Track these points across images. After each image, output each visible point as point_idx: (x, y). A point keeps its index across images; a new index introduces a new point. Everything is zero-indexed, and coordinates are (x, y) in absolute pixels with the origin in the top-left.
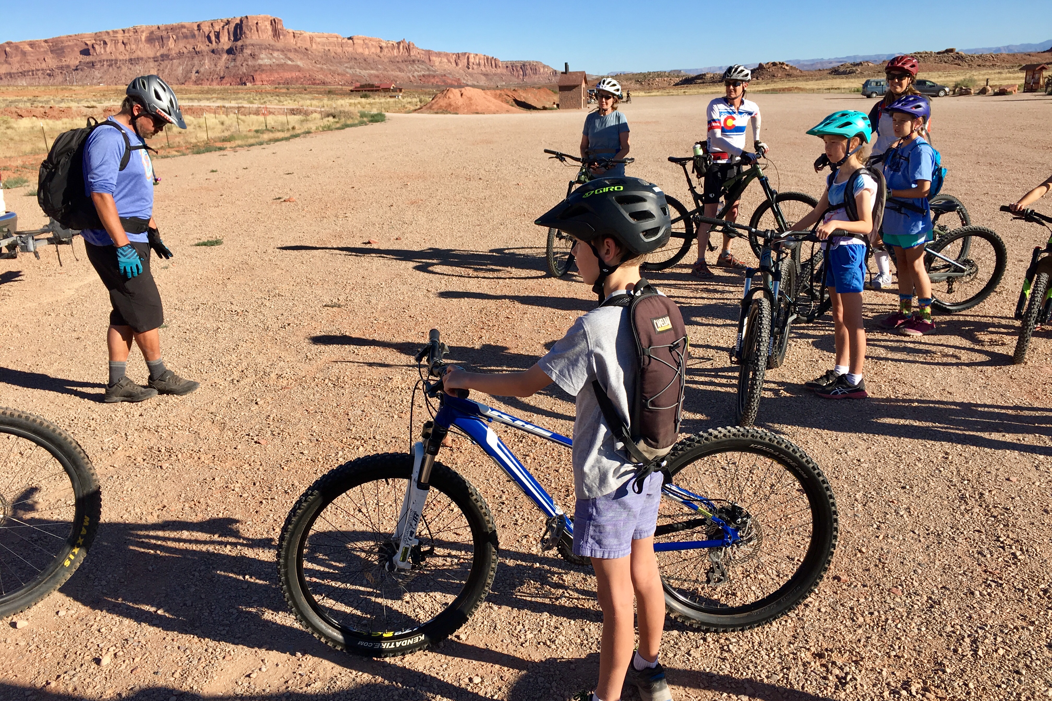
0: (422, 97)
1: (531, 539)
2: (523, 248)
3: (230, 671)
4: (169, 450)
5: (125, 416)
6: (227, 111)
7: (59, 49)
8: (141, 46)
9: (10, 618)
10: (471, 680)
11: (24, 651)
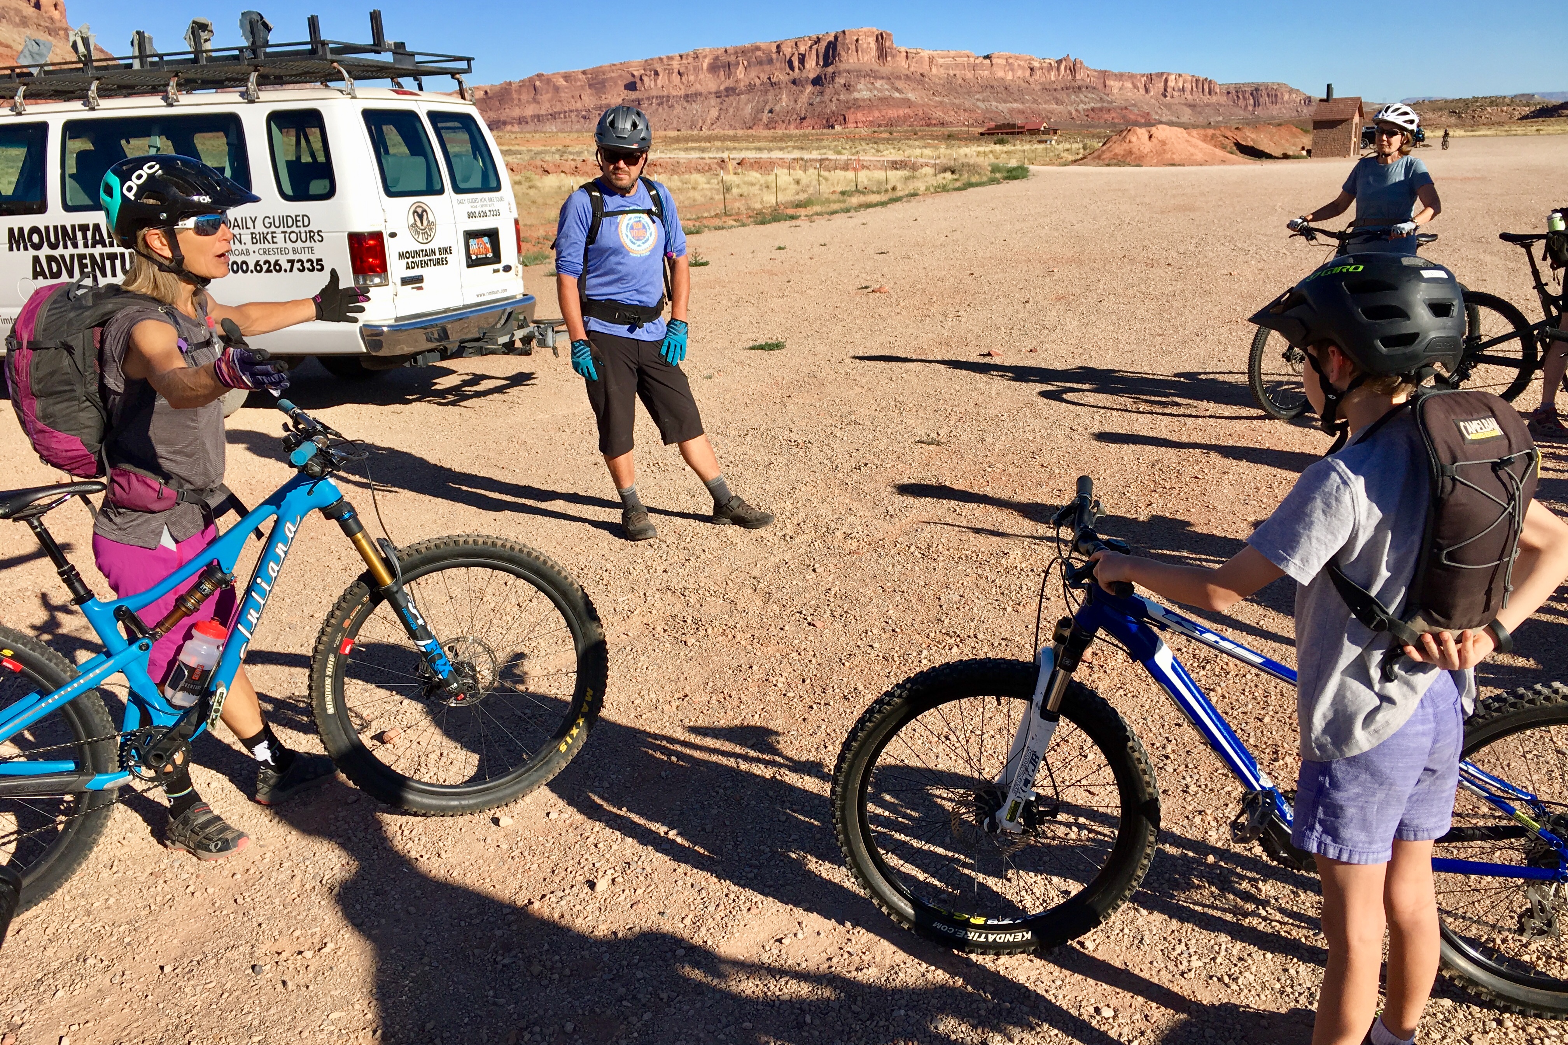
0: (1088, 142)
1: (1209, 818)
2: (1230, 372)
3: (756, 929)
4: (696, 621)
5: (646, 571)
6: (805, 164)
7: (599, 83)
8: (701, 76)
9: (493, 812)
10: (1097, 1010)
11: (506, 856)
